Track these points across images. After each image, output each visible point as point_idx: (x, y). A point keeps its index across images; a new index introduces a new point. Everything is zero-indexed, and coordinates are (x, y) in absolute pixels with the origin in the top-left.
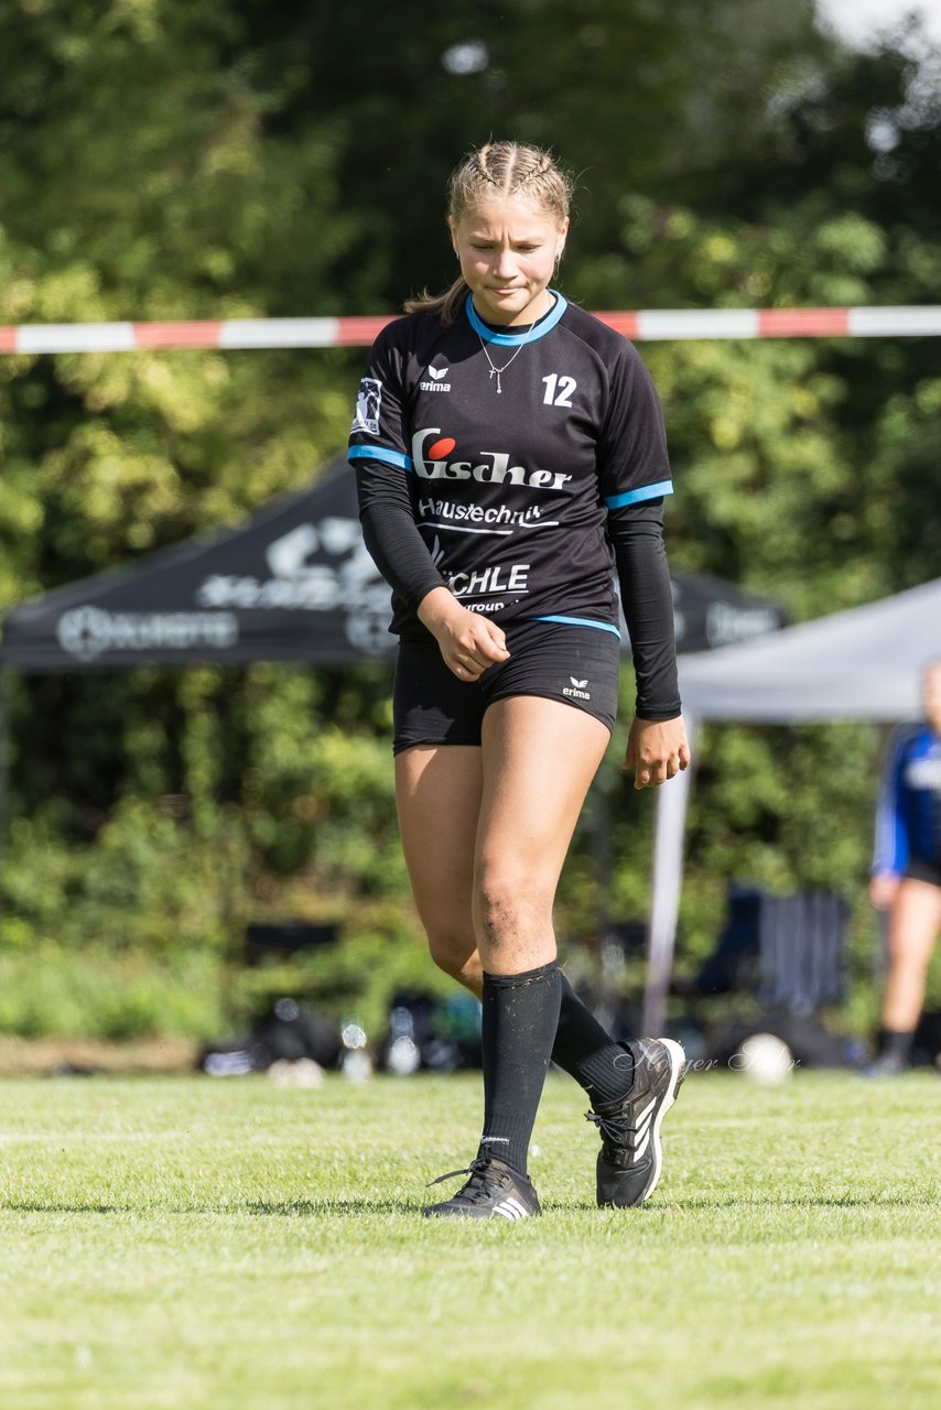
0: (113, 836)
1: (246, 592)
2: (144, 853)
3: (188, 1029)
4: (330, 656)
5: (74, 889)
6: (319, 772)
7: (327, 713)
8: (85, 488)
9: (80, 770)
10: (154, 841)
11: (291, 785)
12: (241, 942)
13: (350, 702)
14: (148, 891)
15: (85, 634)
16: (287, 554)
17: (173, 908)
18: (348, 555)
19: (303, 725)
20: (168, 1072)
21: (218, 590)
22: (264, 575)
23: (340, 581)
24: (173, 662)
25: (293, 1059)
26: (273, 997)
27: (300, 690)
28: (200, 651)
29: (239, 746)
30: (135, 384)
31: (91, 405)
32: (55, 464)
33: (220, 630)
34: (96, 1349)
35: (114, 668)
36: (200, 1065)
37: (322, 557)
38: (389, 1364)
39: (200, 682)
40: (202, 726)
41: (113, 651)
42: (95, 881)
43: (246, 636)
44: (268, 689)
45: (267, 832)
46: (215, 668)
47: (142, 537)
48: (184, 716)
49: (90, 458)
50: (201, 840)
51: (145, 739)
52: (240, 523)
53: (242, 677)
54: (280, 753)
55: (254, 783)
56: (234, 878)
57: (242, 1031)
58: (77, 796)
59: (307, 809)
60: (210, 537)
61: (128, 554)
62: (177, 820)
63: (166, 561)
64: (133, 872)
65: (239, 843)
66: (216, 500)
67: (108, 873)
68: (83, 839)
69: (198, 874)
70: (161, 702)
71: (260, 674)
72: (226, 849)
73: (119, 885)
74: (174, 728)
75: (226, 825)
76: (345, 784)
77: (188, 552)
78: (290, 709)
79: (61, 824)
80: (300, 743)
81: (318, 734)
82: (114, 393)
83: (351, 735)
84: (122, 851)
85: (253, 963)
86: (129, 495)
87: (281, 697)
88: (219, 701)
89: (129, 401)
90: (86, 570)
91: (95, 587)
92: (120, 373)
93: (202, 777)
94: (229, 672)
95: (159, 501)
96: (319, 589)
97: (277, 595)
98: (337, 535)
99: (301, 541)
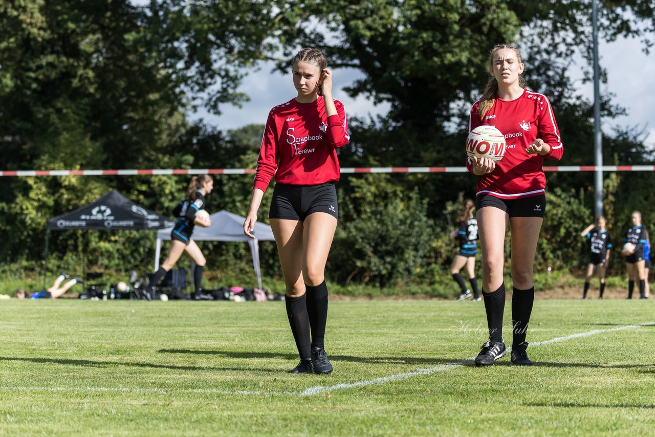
0: (65, 258)
1: (88, 217)
2: (70, 261)
3: (77, 291)
4: (101, 228)
5: (59, 267)
6: (100, 248)
7: (101, 238)
8: (62, 200)
9: (60, 247)
10: (72, 259)
11: (95, 250)
12: (86, 276)
13: (104, 236)
14: (71, 267)
15: (61, 224)
16: (94, 211)
17: (75, 270)
18: (105, 211)
19: (97, 240)
20: (74, 298)
21: (83, 217)
22: (91, 214)
23: (103, 215)
24: (75, 229)
25: (94, 296)
26: (91, 285)
27: (97, 234)
28: (80, 227)
29: (86, 244)
30: (70, 181)
31: (63, 185)
32: (57, 195)
33: (84, 224)
34: (58, 343)
35: (65, 230)
36: (79, 297)
37: (100, 212)
38: (107, 346)
39: (80, 232)
40: (80, 239)
41: (65, 227)
42: (62, 266)
43: (87, 225)
44: (91, 234)
45: (91, 258)
46: (82, 230)
47: (71, 207)
48: (77, 238)
49: (62, 194)
50: (80, 259)
51: (71, 242)
52: (87, 206)
53: (87, 232)
54: (93, 245)
55: (89, 249)
56: (85, 265)
57: (86, 291)
58: (60, 251)
59: (97, 254)
60: (82, 208)
61: (68, 210)
62: (76, 255)
63: (75, 212)
64: (68, 264)
65: (86, 260)
66: (83, 202)
67: (65, 264)
68: (60, 258)
69: (79, 265)
70: (74, 236)
71: (90, 231)
72: (84, 261)
73: (66, 266)
74: (76, 240)
75: (84, 256)
76: (103, 250)
77: (78, 210)
78: (95, 237)
79: (57, 256)
80: (96, 243)
81: (99, 241)
82: (66, 183)
83: (104, 241)
84: (67, 261)
85: (88, 280)
86: (69, 201)
87: (93, 235)
88: (83, 235)
89: (69, 185)
90: (62, 213)
91: (63, 216)
92: (68, 180)
93: (80, 248)
94: (85, 231)
95: (74, 202)
96: (100, 217)
97: (93, 218)
98: (103, 208)
99: (97, 209)
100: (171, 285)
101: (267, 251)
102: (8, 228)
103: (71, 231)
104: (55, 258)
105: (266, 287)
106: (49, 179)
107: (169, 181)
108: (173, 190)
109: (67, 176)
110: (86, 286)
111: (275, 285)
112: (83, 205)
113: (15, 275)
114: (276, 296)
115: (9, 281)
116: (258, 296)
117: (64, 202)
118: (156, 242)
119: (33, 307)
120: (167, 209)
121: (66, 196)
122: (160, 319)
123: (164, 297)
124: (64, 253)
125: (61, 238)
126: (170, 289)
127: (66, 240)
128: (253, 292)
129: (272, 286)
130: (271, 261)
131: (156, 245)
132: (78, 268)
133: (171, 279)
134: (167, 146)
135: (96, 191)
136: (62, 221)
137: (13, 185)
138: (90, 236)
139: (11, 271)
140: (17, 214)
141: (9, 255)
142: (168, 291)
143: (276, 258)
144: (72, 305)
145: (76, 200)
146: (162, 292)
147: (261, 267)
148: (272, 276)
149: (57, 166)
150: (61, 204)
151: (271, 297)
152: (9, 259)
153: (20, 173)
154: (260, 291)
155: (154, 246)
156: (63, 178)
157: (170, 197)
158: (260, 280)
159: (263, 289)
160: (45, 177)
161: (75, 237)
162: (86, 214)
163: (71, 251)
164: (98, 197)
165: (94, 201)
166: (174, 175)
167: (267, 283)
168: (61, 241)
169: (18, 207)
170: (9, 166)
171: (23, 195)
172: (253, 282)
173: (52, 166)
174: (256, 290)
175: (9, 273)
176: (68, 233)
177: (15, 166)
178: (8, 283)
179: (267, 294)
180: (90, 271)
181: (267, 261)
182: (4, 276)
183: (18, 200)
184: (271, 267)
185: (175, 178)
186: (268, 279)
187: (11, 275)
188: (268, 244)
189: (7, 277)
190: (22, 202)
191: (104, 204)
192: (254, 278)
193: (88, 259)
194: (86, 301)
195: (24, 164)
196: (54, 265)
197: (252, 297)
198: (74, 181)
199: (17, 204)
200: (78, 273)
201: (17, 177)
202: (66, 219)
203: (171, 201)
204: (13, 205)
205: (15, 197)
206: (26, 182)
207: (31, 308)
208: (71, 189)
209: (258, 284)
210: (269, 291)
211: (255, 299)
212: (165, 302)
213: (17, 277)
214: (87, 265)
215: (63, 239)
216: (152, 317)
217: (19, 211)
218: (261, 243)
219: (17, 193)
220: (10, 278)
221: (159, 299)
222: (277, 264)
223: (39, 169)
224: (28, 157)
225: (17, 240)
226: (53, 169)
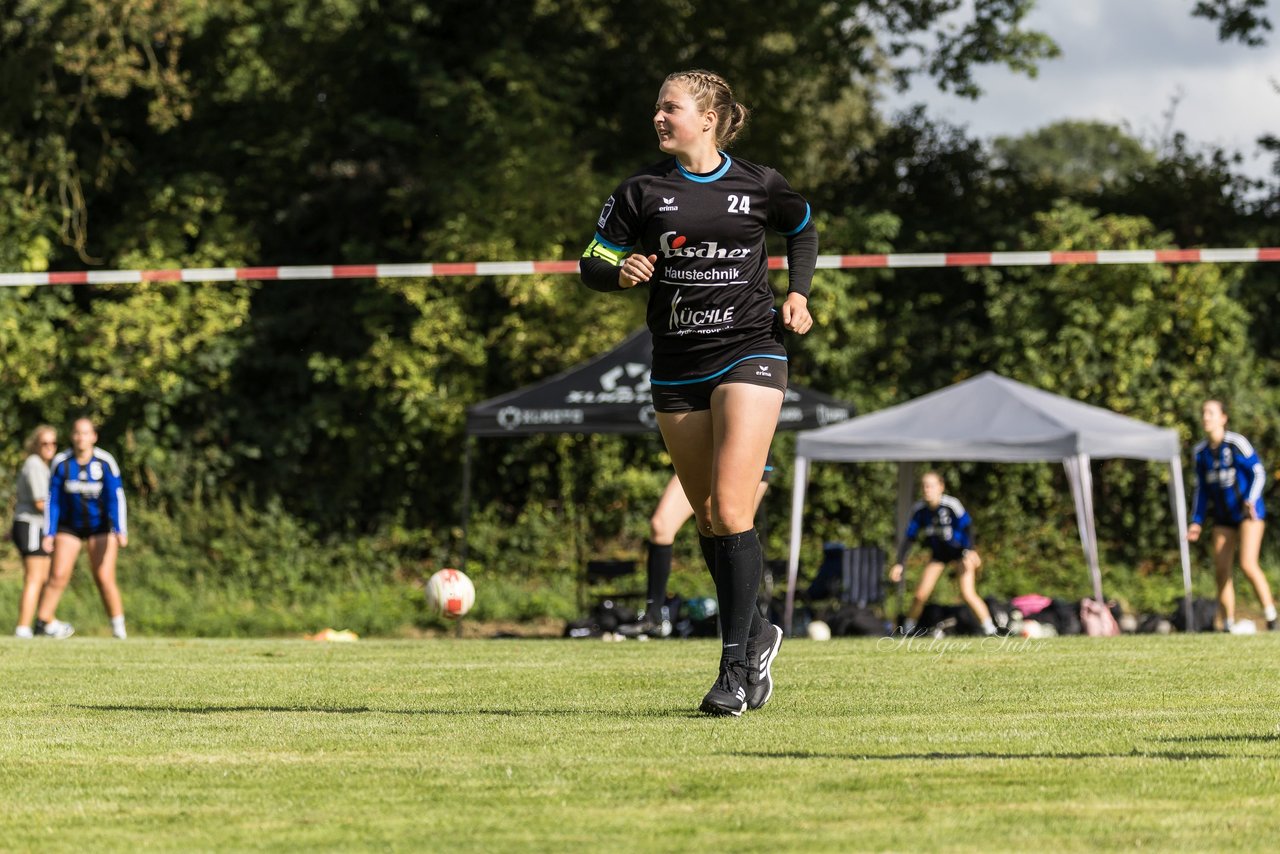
0: (523, 519)
1: (589, 398)
2: (539, 528)
3: (561, 616)
4: (630, 429)
5: (504, 545)
6: (625, 486)
7: (628, 459)
8: (510, 348)
9: (507, 487)
10: (545, 522)
11: (610, 494)
12: (584, 570)
13: (640, 453)
14: (539, 544)
15: (510, 418)
16: (608, 380)
17: (553, 555)
18: (639, 379)
19: (617, 463)
20: (552, 637)
21: (575, 397)
22: (598, 389)
23: (635, 392)
24: (552, 431)
25: (612, 630)
26: (603, 598)
27: (617, 447)
28: (566, 426)
29: (586, 476)
30: (533, 292)
31: (514, 302)
32: (496, 333)
33: (577, 416)
34: (514, 768)
35: (522, 435)
36: (566, 634)
37: (625, 381)
38: (661, 775)
39: (566, 440)
40: (567, 463)
41: (522, 425)
42: (515, 541)
43: (587, 419)
44: (600, 446)
45: (599, 516)
46: (573, 435)
47: (537, 369)
48: (559, 459)
49: (511, 330)
50: (566, 521)
51: (539, 471)
52: (586, 362)
53: (587, 440)
54: (606, 478)
55: (593, 493)
56: (582, 540)
57: (586, 616)
58: (506, 499)
59: (618, 505)
60: (570, 370)
61: (530, 378)
62: (555, 511)
63: (549, 381)
64: (533, 537)
65: (584, 521)
66: (574, 352)
67: (520, 537)
68: (509, 521)
69: (564, 539)
70: (547, 451)
71: (596, 438)
72: (578, 524)
73: (526, 544)
74: (554, 465)
75: (577, 512)
76: (637, 493)
77: (560, 377)
78: (610, 455)
79: (497, 512)
80: (615, 473)
81: (625, 468)
82: (524, 297)
83: (639, 468)
84: (528, 526)
85: (592, 583)
86: (530, 349)
87: (607, 450)
88: (575, 452)
89: (532, 302)
90: (511, 386)
91: (513, 395)
92: (526, 286)
93: (567, 489)
94: (580, 438)
95: (547, 352)
96: (624, 395)
97: (604, 398)
98: (634, 369)
99: (617, 373)
100: (839, 595)
101: (1116, 489)
102: (349, 432)
103: (539, 439)
104: (491, 520)
105: (1115, 596)
106: (470, 287)
107: (828, 288)
108: (842, 314)
109: (524, 277)
110: (586, 600)
111: (1141, 588)
112: (575, 362)
113: (372, 570)
114: (1144, 618)
115: (354, 589)
116: (1092, 622)
117: (516, 353)
118: (794, 468)
119: (431, 666)
120: (825, 369)
121: (521, 337)
122: (812, 692)
123: (820, 631)
124: (519, 505)
125: (509, 459)
126: (835, 604)
127: (524, 466)
128: (1077, 608)
129: (1131, 592)
130: (1129, 520)
131: (793, 475)
132: (560, 547)
133: (839, 574)
134: (822, 186)
135: (612, 320)
136: (511, 410)
137: (360, 307)
138: (596, 454)
139: (359, 558)
140: (374, 389)
141: (353, 512)
142: (830, 610)
143: (1143, 509)
144: (550, 658)
145: (552, 347)
146: (814, 616)
147: (1100, 537)
148: (1131, 563)
149: (493, 246)
150: (507, 359)
151: (1130, 623)
152: (351, 523)
153: (385, 272)
154: (1097, 606)
155: (787, 479)
156: (513, 283)
157: (832, 336)
158: (1096, 574)
159: (1106, 600)
160: (458, 281)
161: (550, 457)
162: (584, 389)
163: (540, 497)
164: (617, 336)
165: (608, 349)
166: (844, 270)
167: (1118, 584)
168: (509, 467)
169: (378, 370)
170: (346, 248)
171: (392, 336)
172: (1076, 579)
173: (479, 248)
174: (1086, 603)
175: (352, 565)
176: (528, 445)
177: (369, 250)
178: (349, 595)
179: (1116, 614)
180: (596, 557)
181: (1118, 520)
182: (337, 574)
183: (377, 351)
184: (1130, 535)
185: (847, 281)
186: (1121, 571)
187: (358, 571)
188: (1118, 468)
189: (346, 578)
190: (389, 355)
191: (636, 360)
192: (1078, 567)
193: (591, 518)
194: (589, 643)
195: (395, 243)
196: (488, 541)
197: (1075, 626)
198: (545, 291)
199: (375, 360)
200: (563, 564)
201: (373, 281)
202: (522, 405)
203: (837, 346)
204: (363, 366)
205: (371, 340)
206: (400, 298)
207: (427, 666)
208: (535, 313)
209: (1092, 586)
210: (1125, 606)
211: (1083, 630)
212: (825, 643)
213: (378, 577)
214: (588, 540)
215: (516, 463)
216: (789, 687)
217: (381, 382)
218: (1098, 466)
219: (372, 330)
220: (357, 581)
221: (804, 634)
222: (1145, 528)
223: (438, 257)
224: (407, 224)
225: (377, 469)
226: (483, 259)
